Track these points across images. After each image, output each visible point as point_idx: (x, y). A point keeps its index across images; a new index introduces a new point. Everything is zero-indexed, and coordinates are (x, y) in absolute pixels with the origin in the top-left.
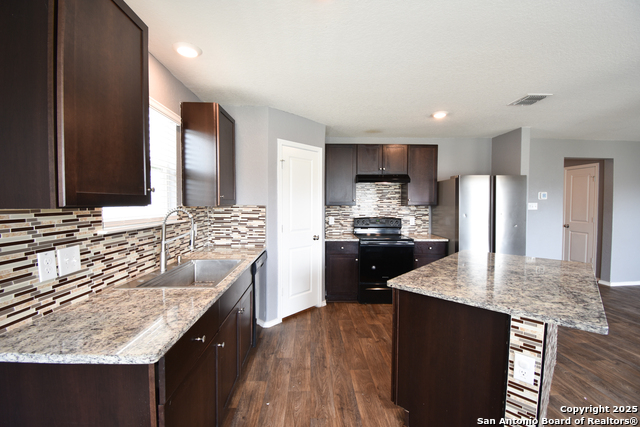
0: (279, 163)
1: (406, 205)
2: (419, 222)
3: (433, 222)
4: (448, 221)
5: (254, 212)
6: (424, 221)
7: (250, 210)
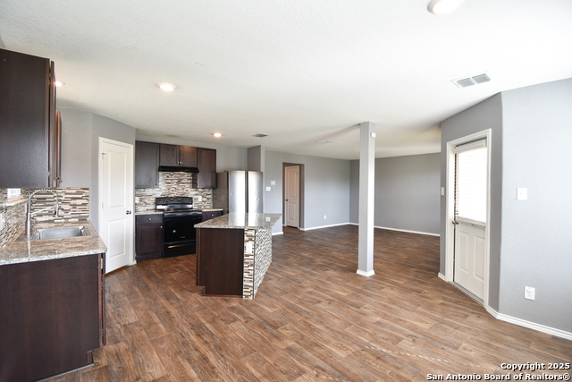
0: (100, 156)
1: (196, 188)
2: (205, 199)
3: (214, 199)
4: (223, 198)
5: (78, 193)
6: (208, 199)
7: (75, 191)
